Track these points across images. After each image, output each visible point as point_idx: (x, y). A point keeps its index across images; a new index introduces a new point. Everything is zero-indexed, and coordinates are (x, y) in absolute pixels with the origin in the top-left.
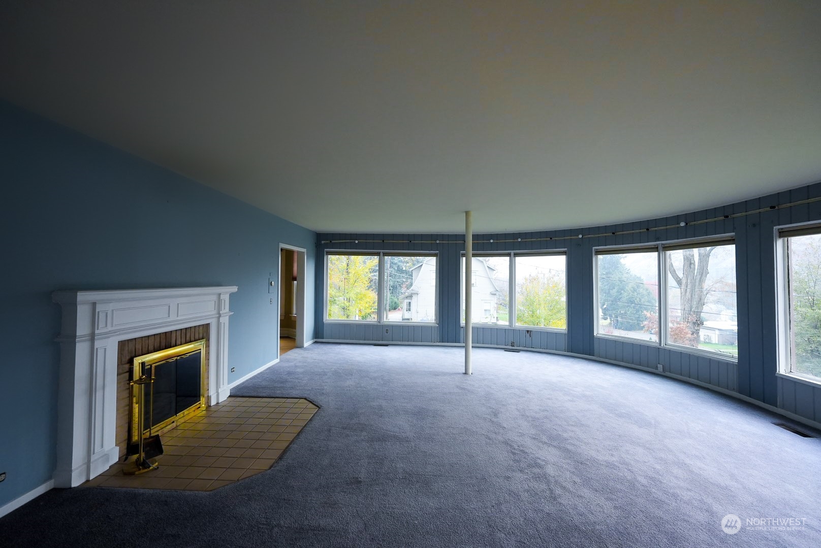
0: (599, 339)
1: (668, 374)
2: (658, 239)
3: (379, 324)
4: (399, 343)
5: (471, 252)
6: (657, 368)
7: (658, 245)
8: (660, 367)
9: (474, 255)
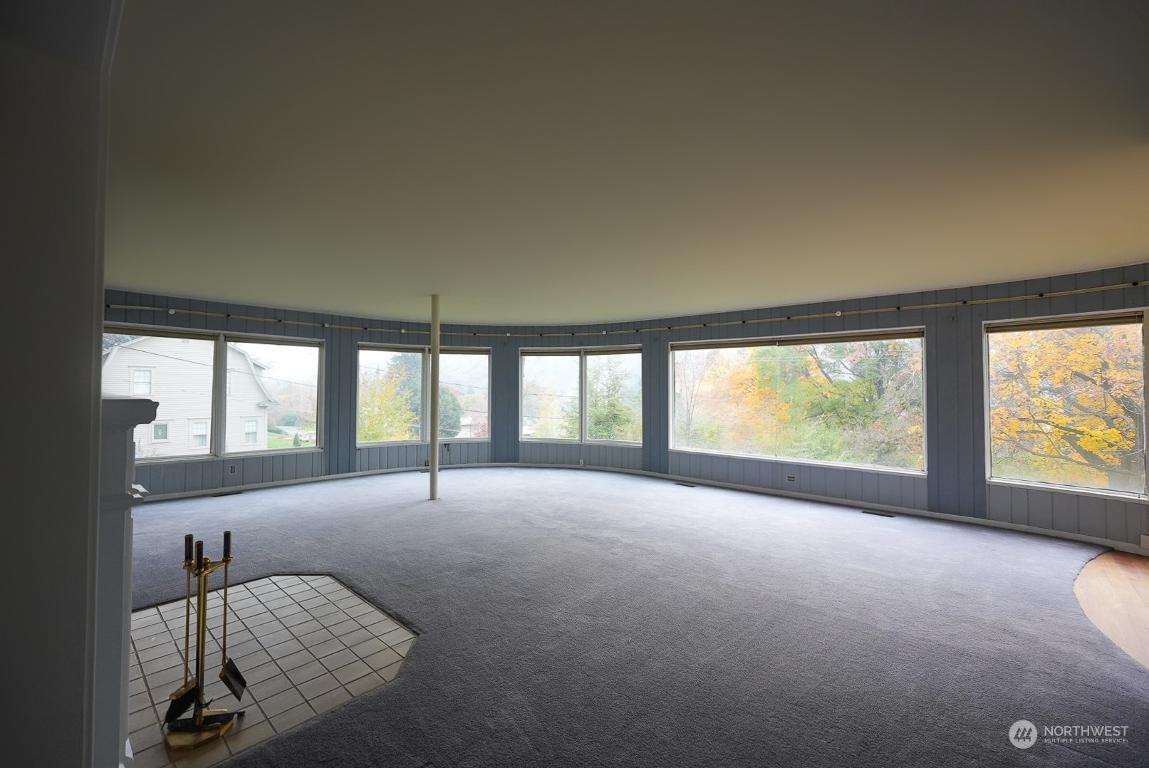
0: (525, 444)
1: (588, 467)
2: (581, 344)
3: (216, 459)
4: (257, 485)
5: (439, 347)
6: (579, 463)
7: (580, 349)
8: (581, 461)
9: (443, 351)
